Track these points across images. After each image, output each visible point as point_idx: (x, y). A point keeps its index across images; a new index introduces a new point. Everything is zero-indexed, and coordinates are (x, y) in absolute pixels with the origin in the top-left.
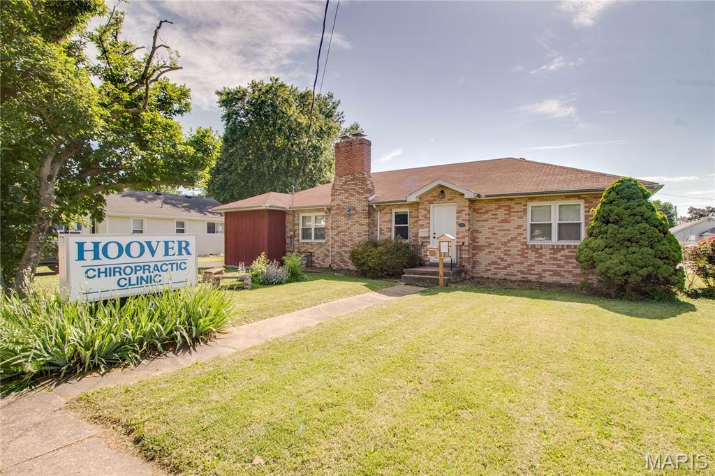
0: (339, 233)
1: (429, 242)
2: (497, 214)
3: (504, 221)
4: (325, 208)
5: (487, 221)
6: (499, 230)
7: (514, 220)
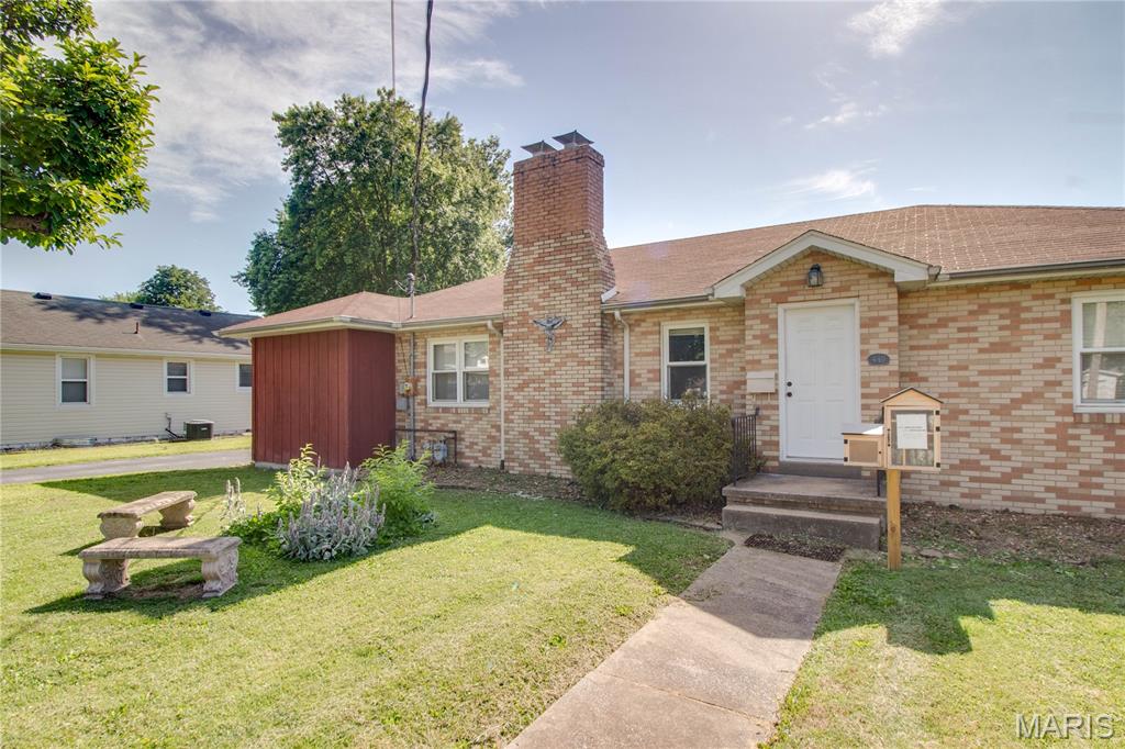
0: (525, 384)
1: (776, 408)
2: (974, 329)
3: (995, 348)
4: (489, 323)
5: (945, 347)
6: (982, 373)
7: (1031, 344)
